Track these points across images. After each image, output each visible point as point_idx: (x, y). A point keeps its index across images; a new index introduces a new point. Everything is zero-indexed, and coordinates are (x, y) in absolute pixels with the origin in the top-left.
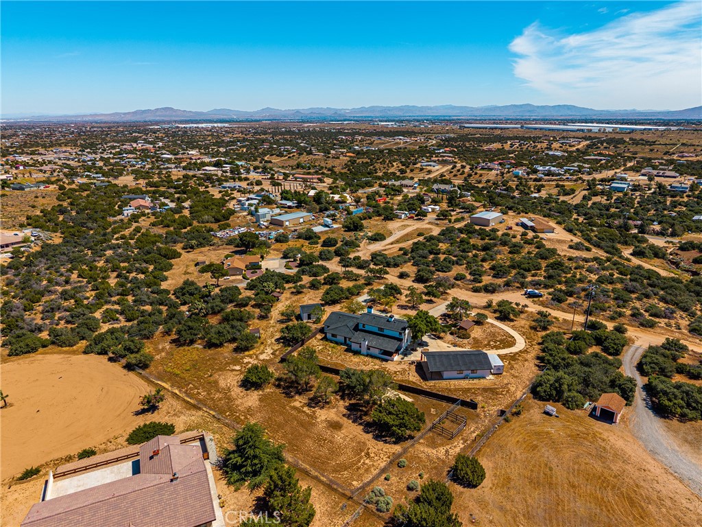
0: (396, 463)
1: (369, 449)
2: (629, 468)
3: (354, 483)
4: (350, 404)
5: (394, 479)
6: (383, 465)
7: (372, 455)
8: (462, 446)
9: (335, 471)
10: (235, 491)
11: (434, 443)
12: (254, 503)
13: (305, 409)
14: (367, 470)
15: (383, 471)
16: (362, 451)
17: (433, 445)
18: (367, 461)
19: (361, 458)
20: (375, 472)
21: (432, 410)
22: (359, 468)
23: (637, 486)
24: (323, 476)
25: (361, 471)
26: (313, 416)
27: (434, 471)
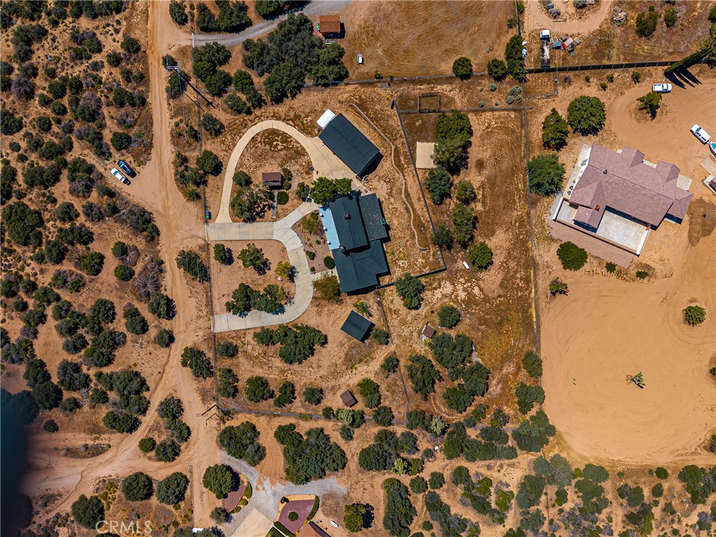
0: (480, 109)
1: (483, 130)
3: (513, 116)
4: (453, 175)
5: (494, 101)
6: (489, 114)
7: (486, 125)
8: (439, 87)
9: (513, 132)
10: (564, 164)
11: (449, 102)
12: (561, 149)
13: (480, 197)
14: (499, 118)
15: (493, 110)
16: (488, 132)
17: (451, 101)
18: (493, 123)
19: (493, 128)
20: (497, 113)
21: (417, 124)
22: (502, 123)
24: (521, 134)
25: (502, 120)
26: (483, 186)
27: (472, 87)
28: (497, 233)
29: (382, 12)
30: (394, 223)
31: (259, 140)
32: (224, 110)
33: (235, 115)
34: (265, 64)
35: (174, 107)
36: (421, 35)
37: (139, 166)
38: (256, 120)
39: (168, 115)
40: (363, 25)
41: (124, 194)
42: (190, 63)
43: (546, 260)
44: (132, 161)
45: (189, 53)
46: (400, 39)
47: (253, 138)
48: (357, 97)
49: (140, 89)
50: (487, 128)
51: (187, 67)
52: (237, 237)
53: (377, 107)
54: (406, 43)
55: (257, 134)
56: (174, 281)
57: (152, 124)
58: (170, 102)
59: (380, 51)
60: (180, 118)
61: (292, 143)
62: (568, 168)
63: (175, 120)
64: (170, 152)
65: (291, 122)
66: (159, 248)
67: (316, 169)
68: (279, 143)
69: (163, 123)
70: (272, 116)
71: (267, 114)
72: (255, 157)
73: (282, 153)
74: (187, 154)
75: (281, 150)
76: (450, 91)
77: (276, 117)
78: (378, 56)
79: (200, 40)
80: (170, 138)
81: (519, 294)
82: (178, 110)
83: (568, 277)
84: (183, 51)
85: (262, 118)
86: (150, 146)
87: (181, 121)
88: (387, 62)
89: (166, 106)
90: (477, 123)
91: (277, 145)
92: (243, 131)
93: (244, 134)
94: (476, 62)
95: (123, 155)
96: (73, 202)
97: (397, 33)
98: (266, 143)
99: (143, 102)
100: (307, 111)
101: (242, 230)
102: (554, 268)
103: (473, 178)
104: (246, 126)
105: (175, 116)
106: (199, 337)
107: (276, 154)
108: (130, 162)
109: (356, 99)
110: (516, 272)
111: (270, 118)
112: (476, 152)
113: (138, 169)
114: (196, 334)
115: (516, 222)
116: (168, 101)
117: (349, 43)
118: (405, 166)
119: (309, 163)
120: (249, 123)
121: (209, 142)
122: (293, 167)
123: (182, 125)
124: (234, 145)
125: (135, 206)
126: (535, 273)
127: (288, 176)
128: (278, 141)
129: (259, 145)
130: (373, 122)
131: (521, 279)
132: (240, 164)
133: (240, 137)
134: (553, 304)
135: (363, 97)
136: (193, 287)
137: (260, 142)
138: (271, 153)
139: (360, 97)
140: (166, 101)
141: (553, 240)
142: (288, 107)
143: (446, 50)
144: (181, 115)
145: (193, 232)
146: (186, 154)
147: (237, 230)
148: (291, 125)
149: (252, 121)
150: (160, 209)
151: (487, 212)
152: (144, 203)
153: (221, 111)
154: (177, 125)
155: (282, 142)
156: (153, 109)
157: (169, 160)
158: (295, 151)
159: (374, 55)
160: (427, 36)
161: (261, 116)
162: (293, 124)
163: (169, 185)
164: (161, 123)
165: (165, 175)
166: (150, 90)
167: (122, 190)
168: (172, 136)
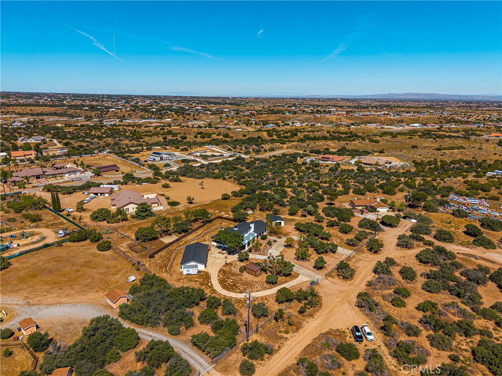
0: (126, 237)
2: (74, 292)
3: (120, 230)
5: (116, 236)
9: (129, 227)
17: (129, 244)
18: (130, 232)
19: (133, 231)
20: (123, 233)
21: (155, 247)
22: (127, 231)
23: (61, 289)
25: (125, 231)
35: (278, 343)
37: (344, 332)
39: (288, 342)
41: (372, 325)
42: (230, 358)
48: (161, 270)
53: (159, 262)
55: (236, 293)
57: (308, 346)
58: (277, 348)
60: (280, 334)
61: (222, 277)
63: (285, 335)
64: (309, 324)
65: (210, 284)
69: (296, 342)
73: (233, 278)
75: (232, 279)
77: (214, 291)
78: (122, 276)
79: (202, 366)
80: (301, 330)
82: (276, 339)
84: (225, 370)
85: (223, 296)
87: (280, 332)
88: (124, 271)
89: (283, 349)
91: (231, 282)
92: (243, 299)
96: (430, 347)
98: (237, 287)
100: (193, 283)
101: (298, 269)
104: (239, 301)
105: (283, 337)
107: (237, 280)
108: (350, 338)
109: (163, 270)
111: (218, 293)
116: (277, 350)
118: (184, 241)
119: (225, 266)
120: (234, 300)
121: (273, 309)
122: (236, 270)
123: (282, 329)
124: (258, 297)
125: (366, 314)
127: (243, 269)
128: (228, 283)
129: (242, 288)
130: (171, 259)
132: (265, 289)
137: (239, 289)
138: (240, 282)
139: (159, 269)
140: (281, 351)
141: (172, 208)
143: (96, 257)
144: (277, 335)
145: (332, 284)
146: (298, 315)
147: (300, 271)
148: (211, 283)
150: (347, 305)
152: (358, 313)
154: (287, 332)
155: (227, 281)
156: (297, 354)
158: (225, 274)
163: (328, 311)
164: (299, 342)
165: (326, 317)
166: (286, 367)
167: (372, 328)
168: (297, 330)
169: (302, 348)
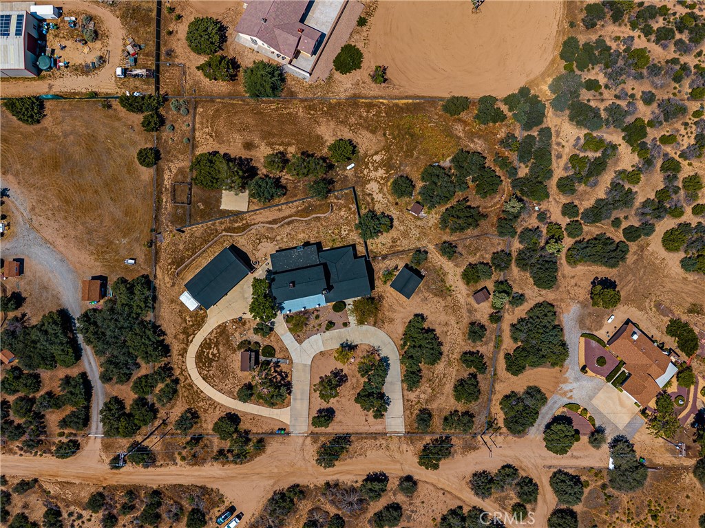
0: (192, 142)
1: (214, 140)
3: (201, 110)
4: (257, 174)
5: (185, 128)
6: (197, 134)
7: (208, 137)
8: (166, 183)
9: (217, 110)
10: (254, 62)
11: (182, 174)
12: (239, 63)
13: (281, 149)
14: (202, 124)
15: (194, 130)
16: (216, 136)
17: (181, 171)
18: (207, 130)
19: (212, 130)
20: (197, 126)
21: (202, 207)
22: (207, 122)
24: (220, 102)
25: (204, 121)
26: (270, 145)
27: (168, 149)
28: (319, 133)
29: (84, 236)
30: (302, 237)
31: (206, 372)
32: (172, 407)
33: (178, 396)
34: (127, 361)
35: (165, 461)
36: (111, 198)
37: (224, 502)
38: (186, 374)
39: (173, 468)
40: (96, 256)
41: (253, 520)
42: (120, 440)
43: (351, 86)
44: (219, 509)
45: (109, 440)
46: (113, 220)
47: (204, 379)
48: (169, 267)
49: (143, 495)
50: (211, 136)
51: (123, 443)
52: (306, 402)
53: (181, 247)
54: (118, 214)
55: (200, 374)
56: (348, 473)
57: (181, 486)
58: (159, 464)
59: (124, 241)
60: (176, 455)
61: (212, 338)
62: (258, 58)
63: (178, 460)
64: (212, 468)
65: (190, 338)
66: (312, 486)
67: (241, 315)
68: (211, 351)
69: (180, 473)
70: (183, 357)
71: (180, 362)
72: (223, 377)
73: (221, 349)
74: (216, 449)
75: (218, 350)
76: (171, 171)
77: (183, 353)
78: (129, 243)
79: (97, 429)
80: (197, 467)
81: (384, 115)
82: (167, 457)
83: (369, 64)
84: (107, 447)
85: (183, 368)
86: (204, 490)
87: (180, 454)
88: (136, 235)
89: (163, 469)
90: (206, 146)
91: (213, 354)
92: (195, 388)
93: (198, 388)
94: (143, 144)
95: (211, 519)
97: (107, 222)
98: (210, 365)
99: (156, 493)
100: (179, 320)
101: (299, 397)
102: (359, 78)
103: (262, 153)
104: (191, 385)
105: (174, 460)
106: (408, 449)
107: (222, 356)
108: (219, 511)
109: (171, 269)
110: (361, 117)
111: (184, 360)
112: (235, 148)
113: (227, 504)
114: (405, 451)
115: (309, 114)
116: (158, 466)
117: (113, 272)
118: (244, 222)
119: (234, 321)
120: (187, 382)
121: (205, 426)
122: (237, 338)
123: (184, 453)
124: (210, 399)
125: (266, 508)
126: (363, 98)
127: (245, 345)
128: (208, 353)
129: (211, 372)
130: (196, 252)
131: (368, 112)
132: (230, 394)
133: (202, 392)
134: (395, 82)
135: (170, 261)
136: (356, 452)
137: (208, 371)
138: (221, 361)
139: (169, 264)
140: (158, 469)
141: (330, 78)
142: (174, 340)
143: (129, 173)
144: (173, 453)
145: (298, 449)
146: (215, 451)
147: (298, 402)
149: (186, 379)
150: (271, 482)
151: (298, 141)
152: (264, 499)
153: (173, 410)
154: (183, 459)
155: (210, 348)
156: (166, 483)
157: (220, 469)
158: (221, 335)
159: (128, 247)
160: (113, 191)
161: (181, 369)
162: (193, 336)
163: (246, 471)
164: (180, 475)
165: (236, 475)
166: (145, 485)
167: (248, 522)
168: (195, 464)
169: (175, 482)
